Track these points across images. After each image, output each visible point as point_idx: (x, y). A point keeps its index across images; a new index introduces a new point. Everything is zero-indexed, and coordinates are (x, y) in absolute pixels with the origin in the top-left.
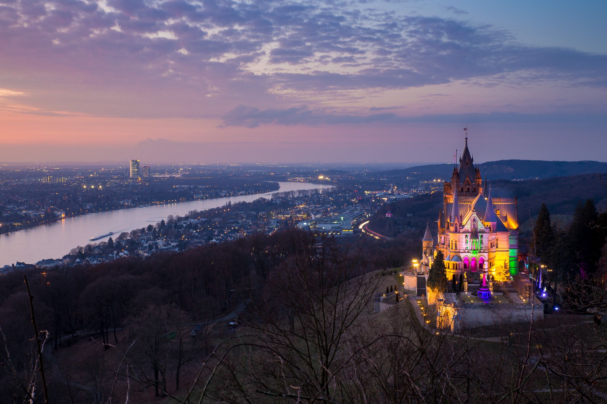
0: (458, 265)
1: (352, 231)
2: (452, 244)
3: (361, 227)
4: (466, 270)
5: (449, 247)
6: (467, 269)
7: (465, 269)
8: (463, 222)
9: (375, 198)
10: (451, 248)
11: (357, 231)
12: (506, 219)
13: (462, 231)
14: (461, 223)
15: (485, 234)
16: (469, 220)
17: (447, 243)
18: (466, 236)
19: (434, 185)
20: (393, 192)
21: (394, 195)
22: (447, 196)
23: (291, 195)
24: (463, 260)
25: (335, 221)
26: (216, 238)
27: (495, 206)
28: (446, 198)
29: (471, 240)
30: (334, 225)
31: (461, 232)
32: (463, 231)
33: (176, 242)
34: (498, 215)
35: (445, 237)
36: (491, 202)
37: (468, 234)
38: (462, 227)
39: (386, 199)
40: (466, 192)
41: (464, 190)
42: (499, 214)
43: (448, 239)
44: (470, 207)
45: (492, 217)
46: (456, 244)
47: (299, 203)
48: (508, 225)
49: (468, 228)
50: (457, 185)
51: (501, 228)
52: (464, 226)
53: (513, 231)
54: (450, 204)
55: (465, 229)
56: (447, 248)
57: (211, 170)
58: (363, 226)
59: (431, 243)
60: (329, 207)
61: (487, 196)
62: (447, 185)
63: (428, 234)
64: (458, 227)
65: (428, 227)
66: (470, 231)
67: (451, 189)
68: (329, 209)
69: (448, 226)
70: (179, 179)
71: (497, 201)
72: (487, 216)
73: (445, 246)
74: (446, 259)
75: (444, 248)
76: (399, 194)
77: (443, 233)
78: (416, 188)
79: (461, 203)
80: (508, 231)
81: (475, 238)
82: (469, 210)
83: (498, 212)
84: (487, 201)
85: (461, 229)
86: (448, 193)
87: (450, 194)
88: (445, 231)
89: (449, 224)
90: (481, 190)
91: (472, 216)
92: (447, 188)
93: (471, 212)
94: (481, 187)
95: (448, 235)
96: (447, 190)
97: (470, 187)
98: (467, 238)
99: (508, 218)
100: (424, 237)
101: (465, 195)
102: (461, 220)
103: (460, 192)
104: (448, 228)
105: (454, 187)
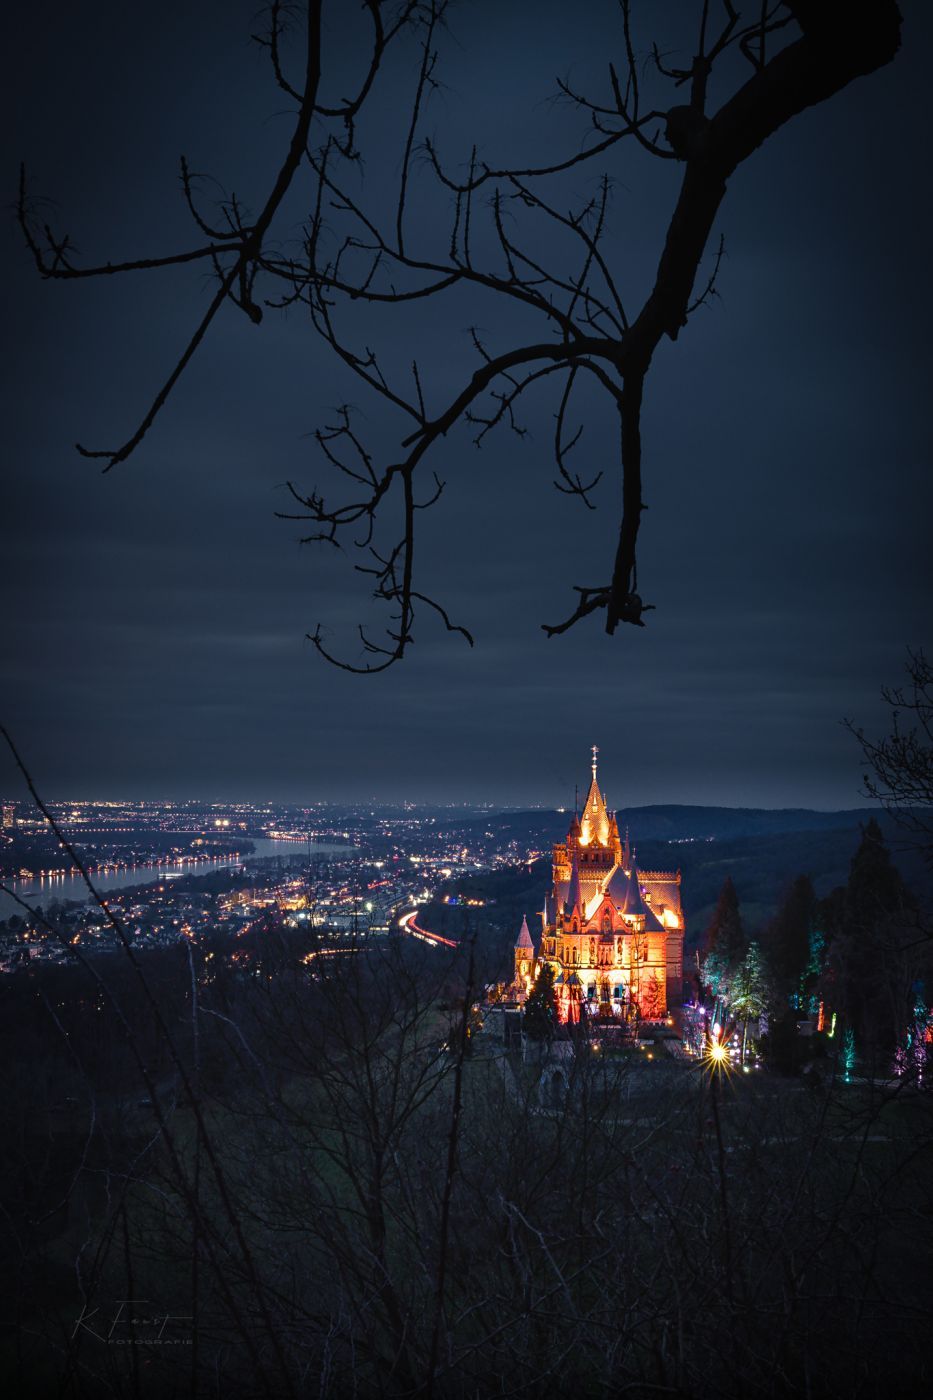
0: (577, 991)
1: (387, 929)
2: (568, 953)
3: (402, 922)
5: (563, 959)
8: (587, 914)
9: (429, 870)
10: (565, 960)
11: (395, 930)
13: (585, 930)
14: (584, 917)
15: (626, 936)
16: (598, 910)
17: (558, 953)
18: (593, 939)
20: (460, 860)
21: (463, 866)
22: (559, 868)
23: (277, 863)
24: (586, 983)
25: (356, 912)
26: (137, 940)
27: (641, 887)
28: (557, 872)
29: (601, 947)
30: (353, 919)
31: (583, 932)
32: (587, 931)
33: (61, 947)
34: (648, 902)
35: (554, 941)
36: (634, 877)
37: (596, 936)
38: (584, 923)
39: (447, 872)
40: (593, 861)
41: (589, 858)
42: (649, 900)
43: (559, 945)
44: (600, 888)
45: (638, 907)
46: (574, 953)
48: (665, 920)
49: (596, 924)
50: (577, 849)
51: (652, 925)
52: (588, 922)
53: (673, 931)
54: (563, 883)
55: (590, 927)
56: (557, 961)
57: (128, 816)
58: (408, 921)
59: (530, 952)
60: (345, 886)
61: (628, 869)
62: (559, 849)
63: (525, 934)
64: (579, 924)
65: (525, 923)
66: (599, 930)
67: (566, 855)
68: (346, 890)
69: (561, 922)
70: (70, 832)
71: (643, 879)
72: (629, 905)
73: (555, 958)
74: (558, 981)
75: (552, 960)
76: (472, 864)
77: (552, 933)
78: (501, 853)
79: (582, 879)
80: (663, 931)
81: (607, 943)
82: (597, 894)
83: (648, 897)
84: (629, 877)
85: (583, 926)
86: (561, 862)
87: (564, 864)
88: (554, 930)
89: (563, 919)
90: (618, 857)
91: (603, 904)
92: (559, 854)
93: (602, 897)
94: (618, 853)
95: (560, 937)
96: (559, 857)
97: (599, 853)
98: (592, 943)
99: (665, 908)
100: (518, 941)
101: (591, 867)
102: (583, 912)
103: (581, 860)
104: (561, 925)
105: (571, 852)
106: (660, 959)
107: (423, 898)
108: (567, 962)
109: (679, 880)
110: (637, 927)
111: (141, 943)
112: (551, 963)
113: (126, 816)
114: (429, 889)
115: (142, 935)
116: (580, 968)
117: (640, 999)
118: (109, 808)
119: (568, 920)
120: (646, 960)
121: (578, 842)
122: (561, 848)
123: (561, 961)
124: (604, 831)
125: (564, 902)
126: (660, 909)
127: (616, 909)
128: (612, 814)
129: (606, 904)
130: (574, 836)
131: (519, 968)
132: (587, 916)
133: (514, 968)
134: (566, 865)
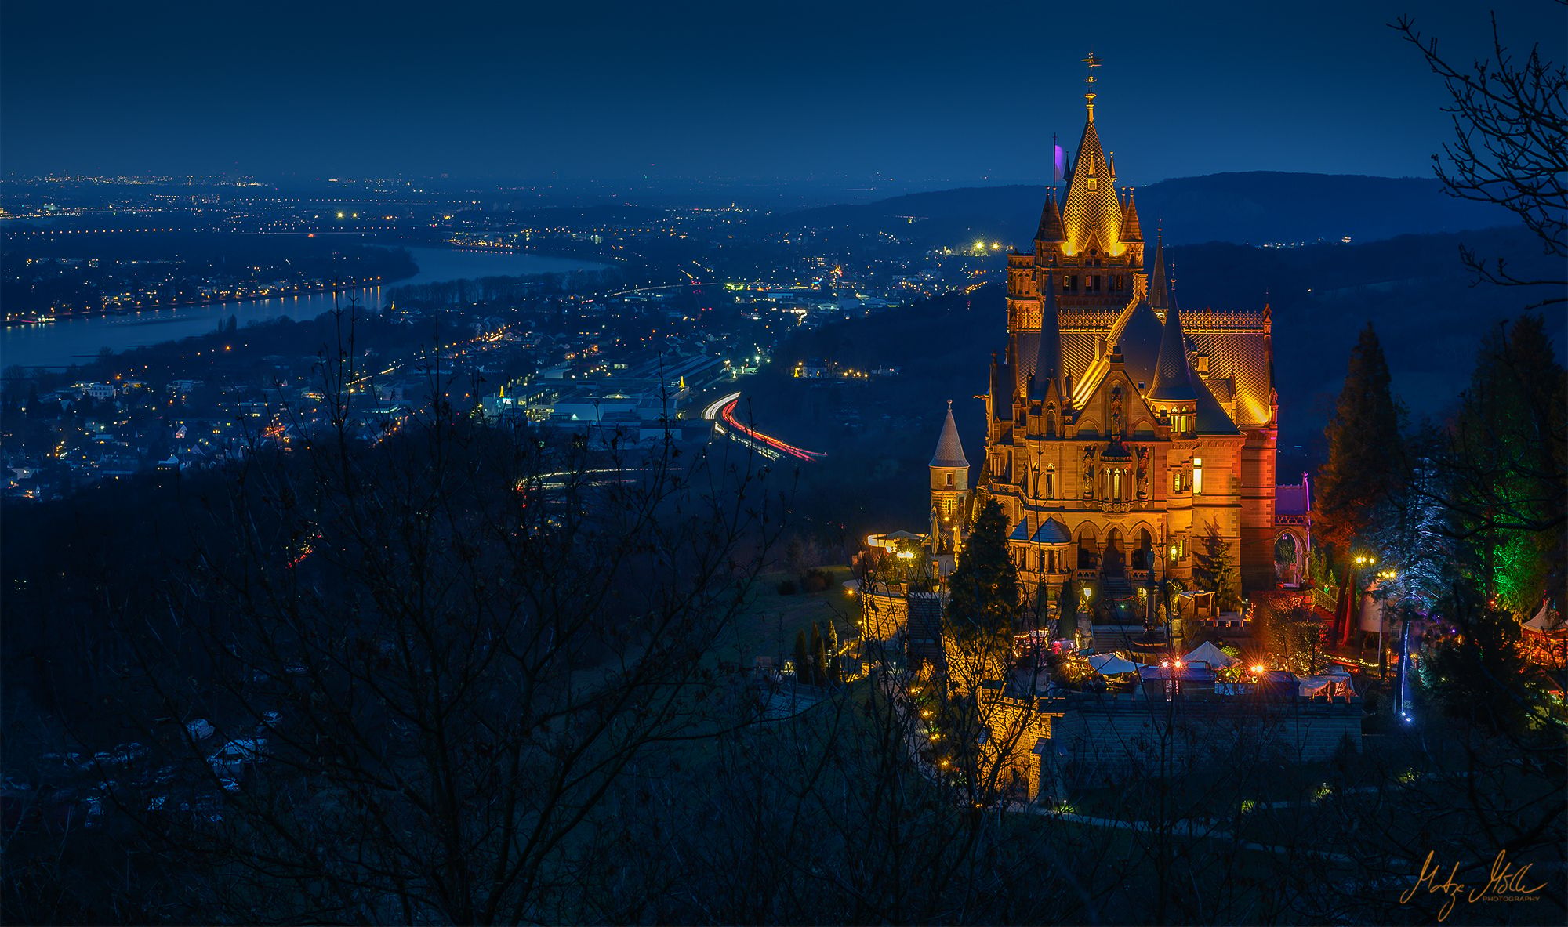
0: (1056, 555)
2: (1038, 478)
3: (710, 413)
4: (1087, 574)
5: (1026, 491)
6: (1090, 571)
7: (1083, 572)
8: (1078, 398)
9: (764, 308)
10: (1031, 493)
11: (695, 430)
12: (1230, 387)
13: (1072, 431)
14: (1070, 404)
15: (1156, 444)
16: (1100, 391)
17: (1016, 478)
18: (1089, 450)
19: (975, 262)
21: (833, 300)
22: (1018, 304)
23: (457, 296)
24: (1075, 538)
25: (615, 393)
26: (180, 451)
27: (1191, 342)
28: (1014, 312)
29: (1107, 466)
30: (611, 408)
31: (1068, 434)
32: (1075, 431)
33: (31, 465)
34: (1204, 373)
35: (1010, 452)
36: (1175, 323)
37: (1094, 443)
38: (1070, 418)
39: (802, 312)
40: (1089, 289)
41: (1082, 282)
42: (1206, 370)
43: (1020, 462)
44: (1103, 345)
45: (1183, 385)
46: (1049, 479)
47: (484, 325)
48: (1240, 410)
49: (1091, 421)
50: (1055, 265)
52: (1077, 415)
53: (1256, 434)
54: (1026, 336)
55: (1083, 426)
56: (1016, 494)
57: (164, 204)
58: (720, 412)
59: (962, 474)
60: (595, 342)
61: (1162, 307)
62: (1020, 266)
63: (952, 440)
64: (1057, 419)
65: (951, 417)
66: (1102, 431)
67: (1034, 279)
68: (595, 348)
69: (1023, 415)
70: (48, 235)
71: (1198, 325)
72: (1162, 378)
73: (1011, 488)
74: (1015, 536)
75: (1006, 493)
76: (850, 294)
77: (1006, 439)
78: (911, 273)
79: (1067, 328)
80: (1237, 432)
81: (1117, 458)
82: (1097, 357)
83: (1203, 365)
84: (1164, 323)
85: (1068, 424)
86: (1024, 292)
87: (1029, 296)
88: (1010, 431)
89: (1026, 409)
90: (1141, 282)
91: (1108, 379)
92: (1021, 275)
93: (1107, 363)
94: (1140, 273)
95: (1022, 445)
96: (1021, 281)
97: (1103, 273)
98: (1088, 459)
99: (1239, 385)
100: (936, 454)
101: (1086, 303)
102: (1069, 394)
103: (1065, 288)
104: (1022, 421)
105: (1045, 272)
106: (1225, 492)
107: (752, 364)
108: (1036, 497)
109: (1268, 328)
110: (1182, 424)
111: (189, 456)
112: (1000, 499)
113: (159, 203)
114: (764, 348)
115: (189, 441)
116: (1062, 509)
117: (1188, 573)
118: (123, 186)
119: (1036, 411)
121: (1060, 252)
122: (1025, 264)
123: (1023, 494)
124: (1113, 233)
125: (1030, 374)
126: (1228, 388)
127: (1137, 388)
128: (1128, 192)
129: (1116, 378)
130: (1049, 240)
131: (939, 508)
132: (1079, 402)
133: (930, 509)
134: (1034, 298)
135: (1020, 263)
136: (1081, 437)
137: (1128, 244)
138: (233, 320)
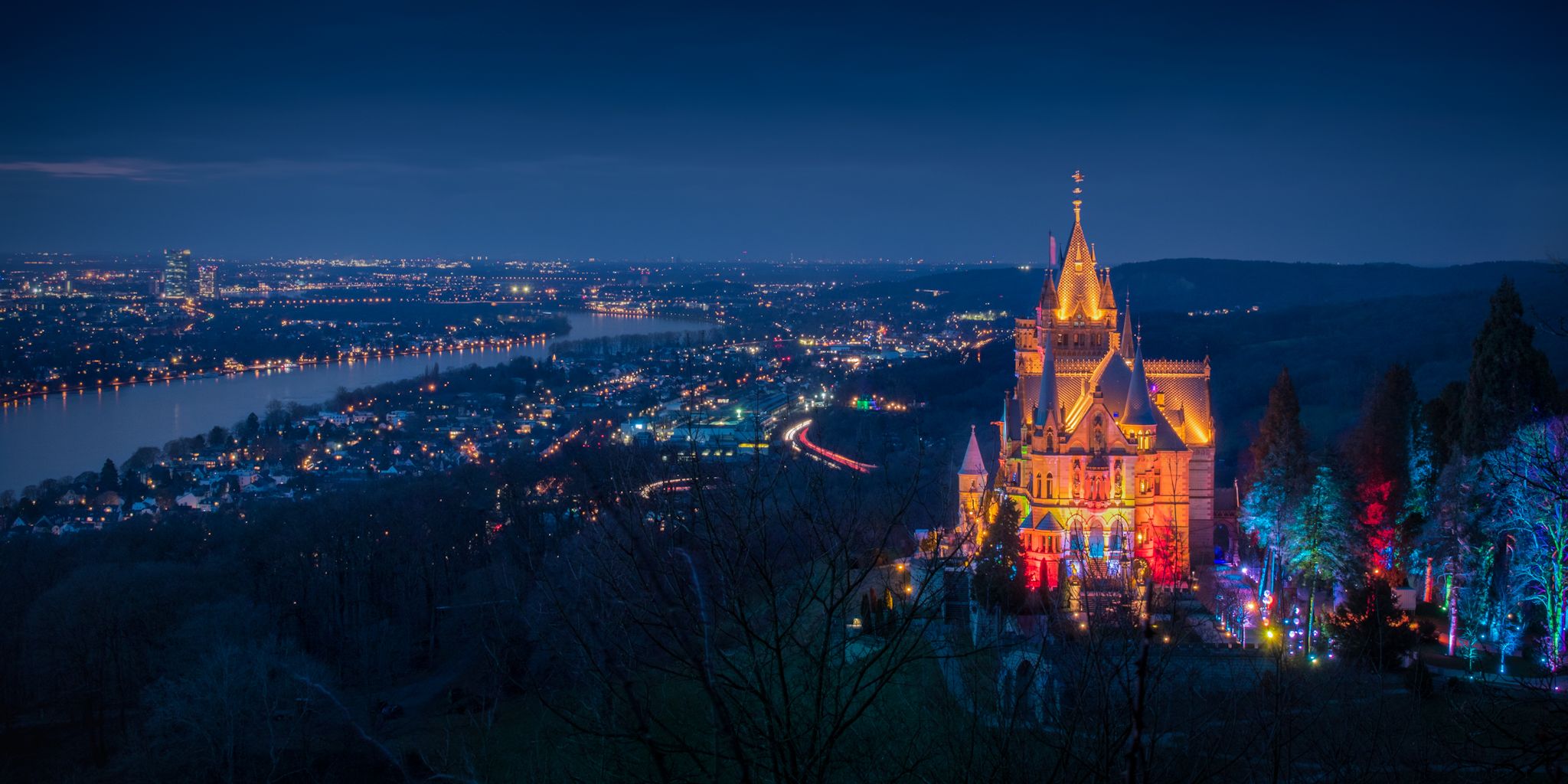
0: (1054, 541)
1: (766, 446)
2: (1040, 482)
3: (789, 436)
4: (1077, 555)
5: (1031, 492)
6: (1079, 552)
7: (1074, 553)
8: (1069, 424)
9: (828, 357)
10: (1035, 493)
11: (778, 448)
12: (1180, 415)
13: (1065, 448)
14: (1064, 429)
15: (1126, 458)
16: (1085, 419)
17: (1024, 482)
18: (1077, 462)
19: (984, 324)
20: (874, 342)
21: (879, 351)
22: (1024, 355)
23: (602, 348)
24: (1068, 528)
25: (719, 421)
26: (397, 463)
27: (1151, 383)
28: (1022, 360)
29: (1091, 474)
30: (716, 432)
31: (1062, 450)
32: (1068, 449)
33: (286, 475)
34: (1161, 406)
35: (1019, 464)
36: (1140, 369)
37: (1083, 458)
38: (1064, 438)
39: (856, 361)
40: (1076, 344)
41: (1072, 339)
42: (1162, 403)
43: (1027, 471)
44: (1087, 385)
45: (1146, 415)
46: (1049, 483)
47: (621, 370)
48: (1188, 433)
49: (1081, 441)
50: (1052, 326)
51: (1167, 441)
52: (1068, 437)
53: (1199, 449)
54: (1030, 379)
55: (1074, 444)
56: (1024, 494)
57: (383, 280)
58: (797, 435)
59: (982, 480)
60: (703, 383)
61: (1131, 357)
62: (1025, 327)
63: (973, 455)
64: (1055, 439)
65: (974, 438)
66: (1087, 449)
67: (1036, 336)
68: (704, 387)
69: (1029, 436)
70: (298, 304)
71: (1158, 371)
72: (1131, 410)
73: (1020, 490)
74: (1023, 525)
75: (1016, 493)
76: (891, 348)
77: (1016, 453)
78: (936, 333)
79: (1061, 372)
80: (1185, 449)
81: (1099, 468)
82: (1083, 393)
83: (1161, 399)
84: (1132, 369)
85: (1062, 443)
86: (1028, 346)
87: (1032, 349)
88: (1019, 449)
89: (1032, 432)
90: (1115, 339)
91: (1092, 409)
92: (1025, 334)
93: (1090, 399)
94: (1114, 332)
95: (1028, 459)
96: (1026, 338)
97: (1087, 332)
98: (1077, 468)
99: (1187, 415)
100: (963, 465)
101: (1074, 354)
102: (1063, 421)
103: (1059, 344)
104: (1029, 441)
105: (1044, 332)
106: (1182, 493)
107: (819, 400)
108: (1039, 496)
109: (1207, 372)
110: (1145, 443)
111: (403, 468)
112: (1014, 498)
113: (380, 280)
114: (828, 387)
115: (404, 456)
116: (1058, 505)
117: (1150, 553)
118: (354, 268)
119: (1039, 433)
120: (1157, 493)
121: (1056, 319)
122: (1028, 326)
123: (1029, 495)
124: (1093, 300)
125: (1034, 407)
126: (1179, 417)
127: (1113, 416)
128: (1105, 273)
129: (1097, 409)
130: (1047, 308)
131: (965, 505)
132: (1069, 427)
133: (958, 505)
134: (1036, 351)
135: (1025, 325)
136: (1073, 452)
137: (1105, 311)
138: (437, 368)
